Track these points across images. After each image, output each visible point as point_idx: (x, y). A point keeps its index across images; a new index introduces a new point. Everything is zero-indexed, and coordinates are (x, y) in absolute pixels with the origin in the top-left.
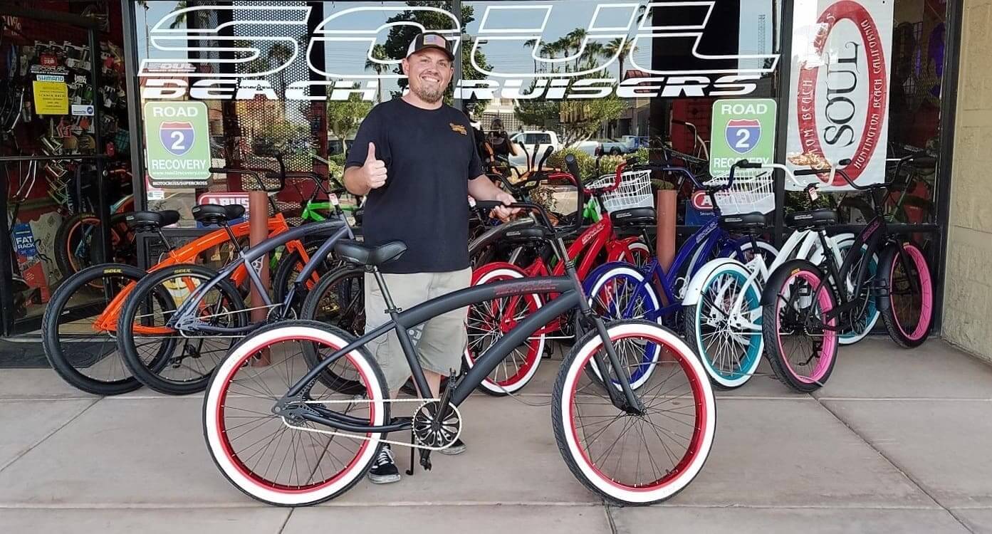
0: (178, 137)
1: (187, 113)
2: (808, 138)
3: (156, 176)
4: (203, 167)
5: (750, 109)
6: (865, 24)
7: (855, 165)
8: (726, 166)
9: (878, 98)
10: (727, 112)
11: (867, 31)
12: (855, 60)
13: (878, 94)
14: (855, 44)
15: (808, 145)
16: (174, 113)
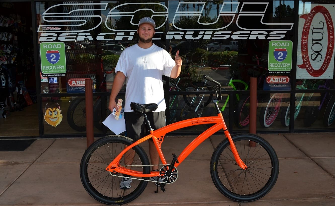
0: (53, 56)
1: (57, 47)
2: (305, 58)
3: (44, 72)
4: (63, 69)
5: (283, 44)
6: (327, 15)
7: (322, 69)
8: (274, 67)
9: (331, 43)
10: (274, 45)
11: (327, 18)
13: (331, 42)
14: (323, 22)
15: (305, 61)
16: (52, 47)
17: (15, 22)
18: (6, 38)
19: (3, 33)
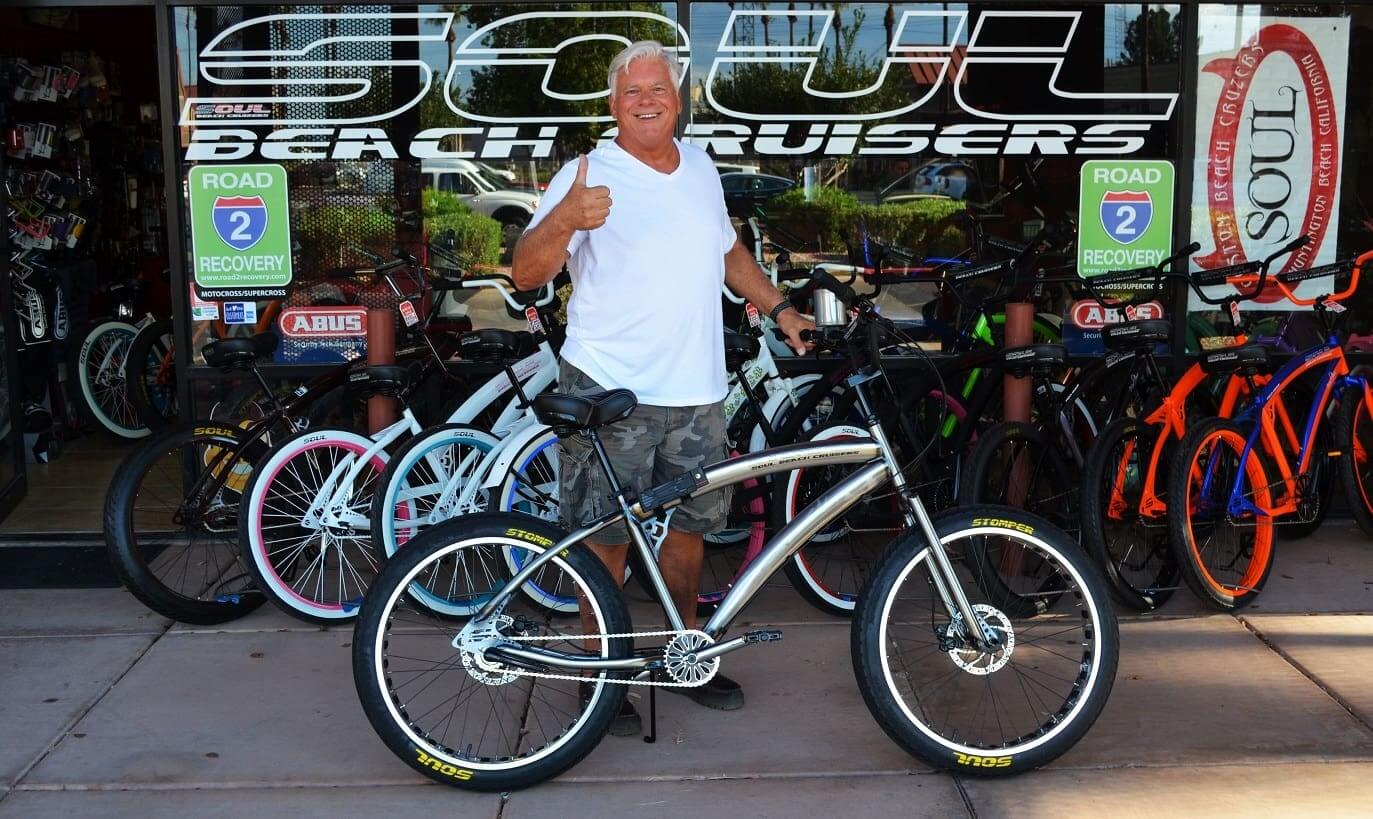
0: (240, 220)
1: (255, 182)
2: (1223, 228)
3: (206, 282)
4: (280, 268)
5: (1136, 176)
6: (1308, 60)
8: (1101, 263)
9: (1326, 172)
10: (1103, 179)
11: (1311, 71)
12: (1291, 114)
13: (1326, 165)
14: (1292, 89)
15: (1223, 240)
16: (235, 184)
17: (85, 84)
18: (47, 145)
19: (37, 126)
